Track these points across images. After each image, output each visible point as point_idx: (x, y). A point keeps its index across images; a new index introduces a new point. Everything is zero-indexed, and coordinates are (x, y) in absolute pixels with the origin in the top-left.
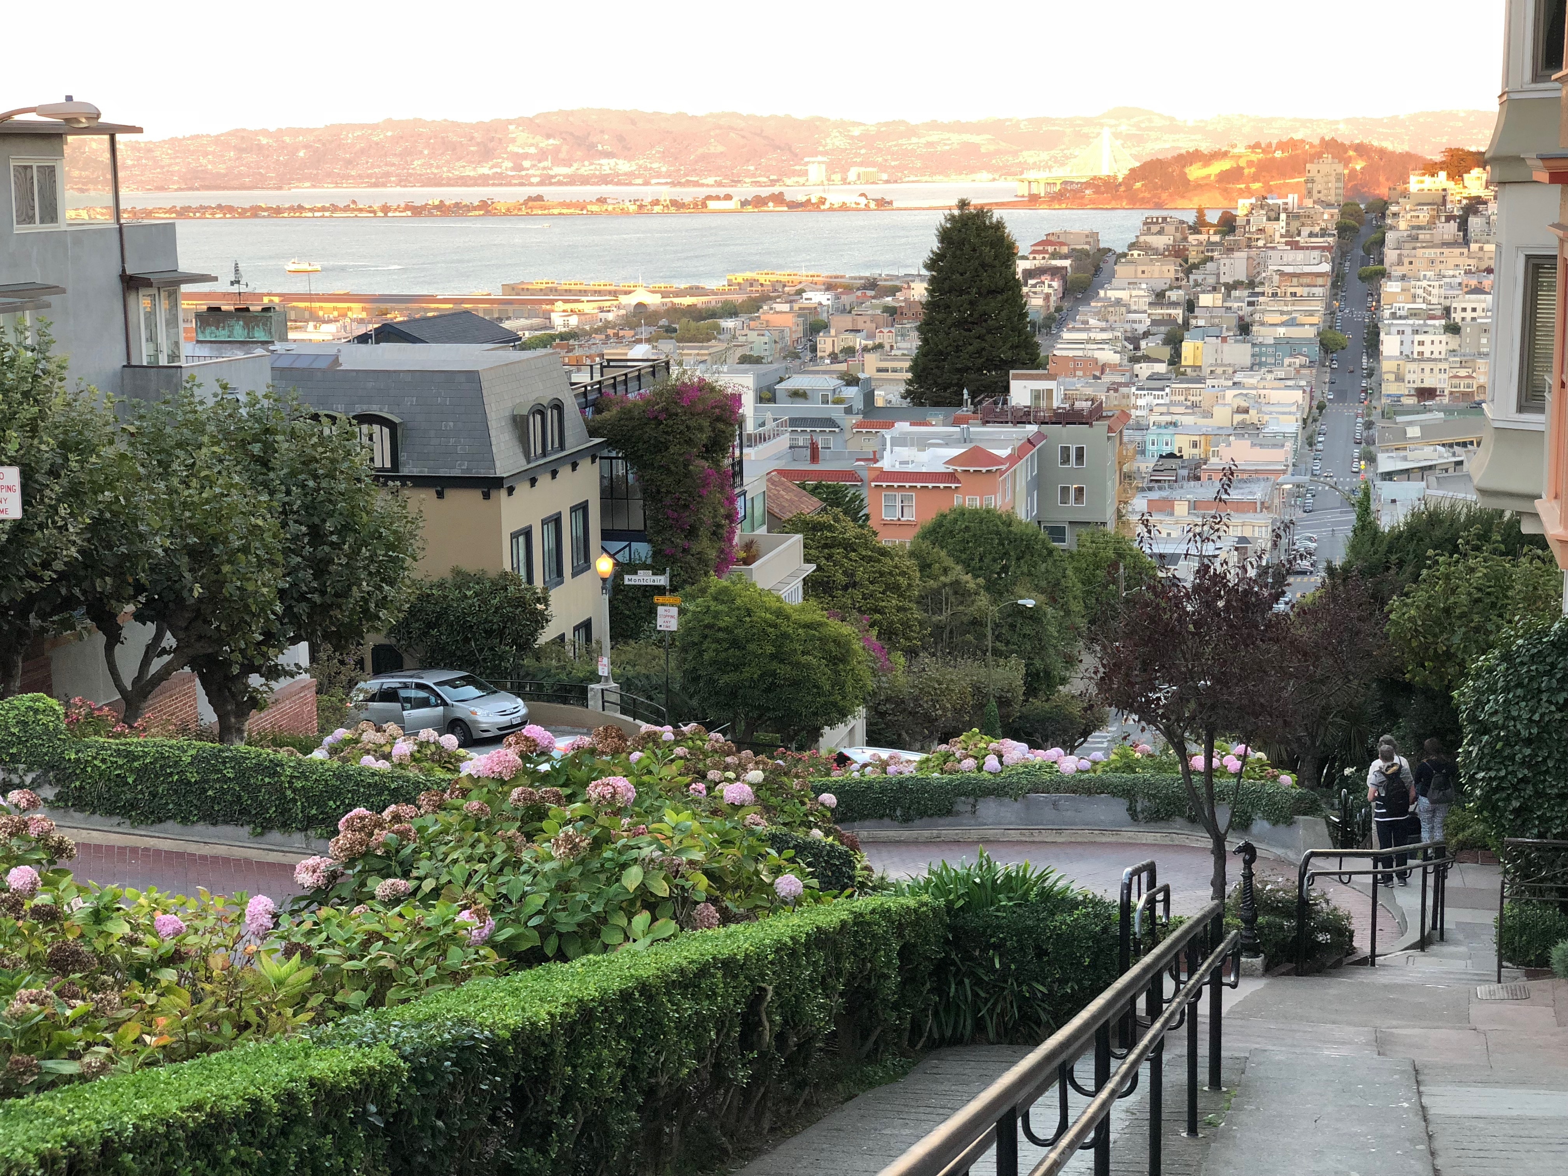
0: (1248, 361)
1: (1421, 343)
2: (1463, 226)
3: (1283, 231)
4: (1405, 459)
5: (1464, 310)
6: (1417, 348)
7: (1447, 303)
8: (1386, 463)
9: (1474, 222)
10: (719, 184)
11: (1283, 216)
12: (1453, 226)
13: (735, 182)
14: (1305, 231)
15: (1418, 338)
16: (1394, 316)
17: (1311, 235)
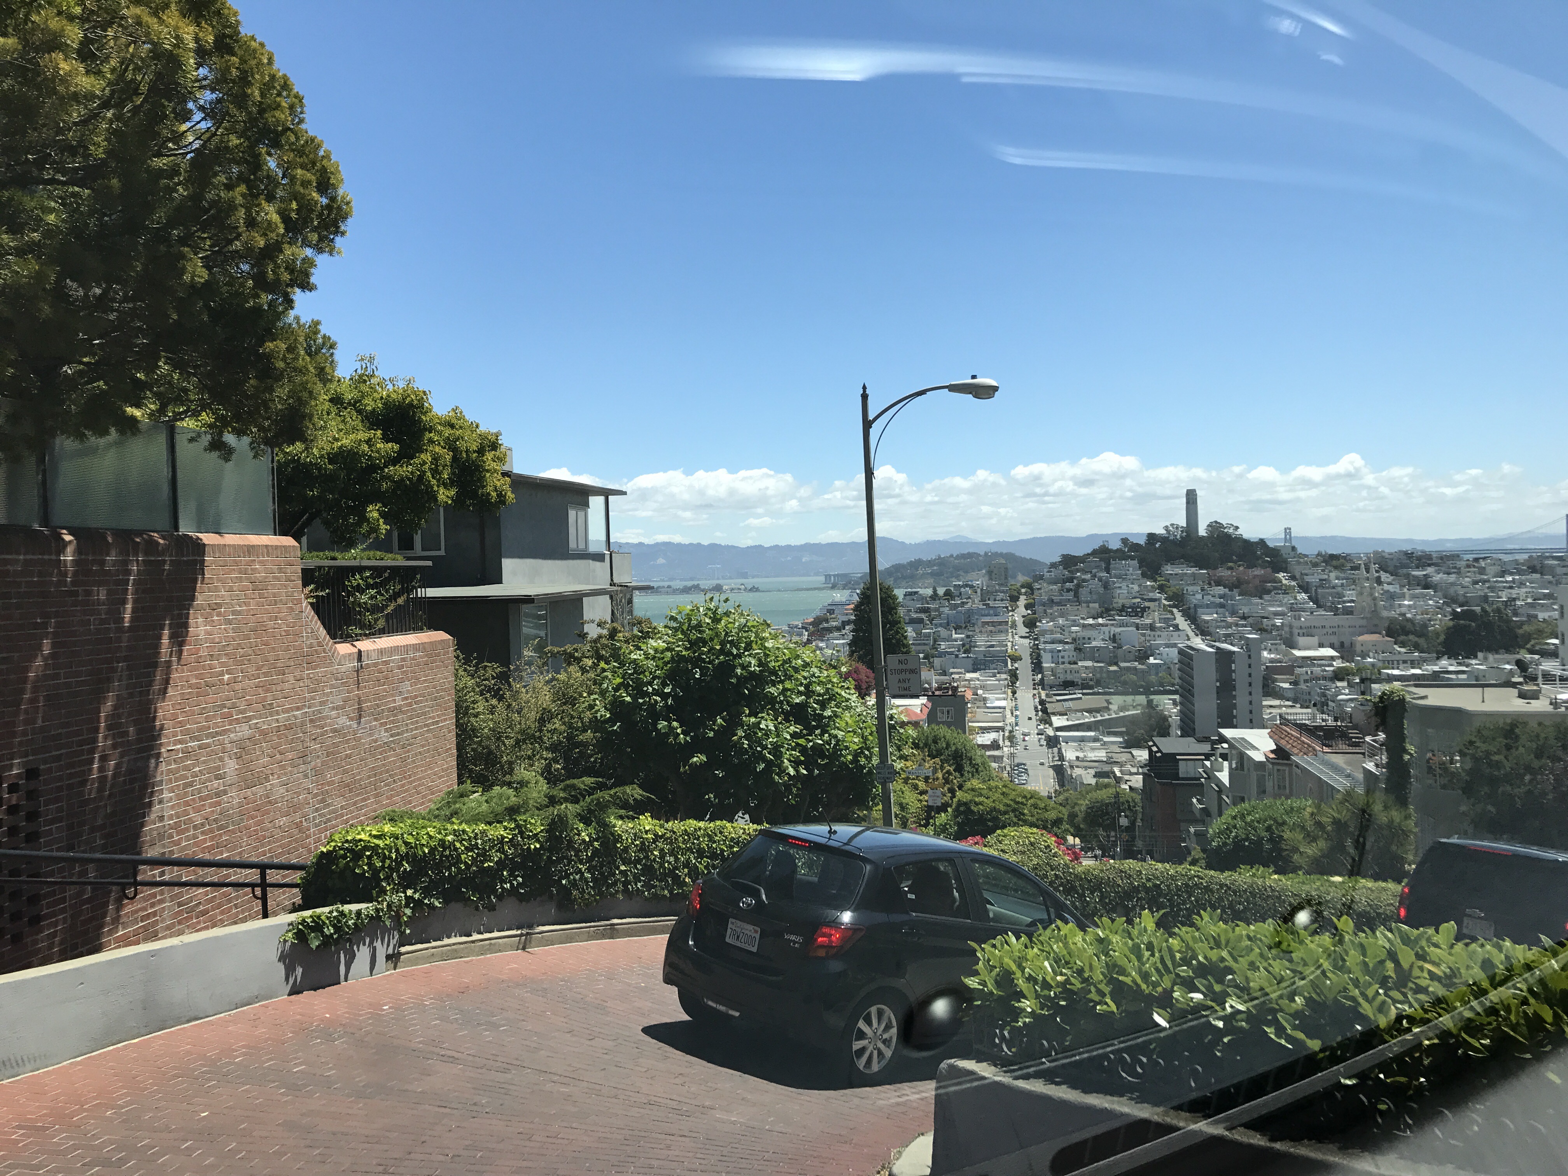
0: (971, 668)
1: (1063, 657)
2: (1076, 595)
3: (979, 598)
4: (1068, 720)
5: (1084, 638)
6: (1061, 660)
7: (1074, 635)
8: (1057, 721)
9: (1083, 592)
10: (663, 581)
11: (979, 591)
12: (1072, 593)
13: (671, 580)
14: (992, 598)
15: (1061, 654)
16: (1045, 642)
17: (995, 600)
